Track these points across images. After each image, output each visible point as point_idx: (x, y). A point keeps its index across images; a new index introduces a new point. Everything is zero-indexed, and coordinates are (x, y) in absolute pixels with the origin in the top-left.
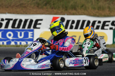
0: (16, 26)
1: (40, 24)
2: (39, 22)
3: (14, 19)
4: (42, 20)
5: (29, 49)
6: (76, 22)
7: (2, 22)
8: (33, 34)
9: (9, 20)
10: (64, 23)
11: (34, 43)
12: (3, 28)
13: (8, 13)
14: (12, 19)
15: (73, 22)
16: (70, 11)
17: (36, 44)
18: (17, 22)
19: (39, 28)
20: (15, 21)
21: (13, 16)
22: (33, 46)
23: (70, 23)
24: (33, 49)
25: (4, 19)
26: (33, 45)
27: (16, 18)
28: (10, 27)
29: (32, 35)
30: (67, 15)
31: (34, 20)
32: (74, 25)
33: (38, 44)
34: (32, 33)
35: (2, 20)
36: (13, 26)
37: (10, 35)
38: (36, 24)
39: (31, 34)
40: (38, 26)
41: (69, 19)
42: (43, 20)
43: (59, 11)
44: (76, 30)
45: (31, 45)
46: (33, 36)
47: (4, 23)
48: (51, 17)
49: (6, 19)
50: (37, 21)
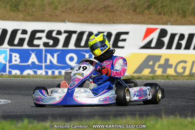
0: (83, 44)
1: (124, 40)
2: (122, 37)
3: (79, 31)
4: (127, 33)
5: (79, 74)
6: (186, 37)
7: (58, 36)
9: (70, 33)
10: (166, 40)
11: (82, 66)
12: (60, 46)
13: (69, 21)
14: (75, 32)
15: (182, 37)
17: (86, 68)
18: (85, 37)
19: (123, 47)
20: (81, 34)
21: (78, 27)
22: (83, 70)
23: (177, 38)
24: (85, 75)
25: (63, 31)
26: (81, 69)
27: (83, 30)
28: (72, 46)
30: (172, 24)
31: (114, 34)
32: (184, 43)
33: (90, 68)
35: (59, 33)
36: (77, 44)
37: (71, 59)
40: (120, 44)
41: (174, 32)
42: (130, 33)
44: (187, 51)
45: (79, 69)
47: (62, 38)
48: (143, 28)
49: (65, 32)
50: (119, 35)
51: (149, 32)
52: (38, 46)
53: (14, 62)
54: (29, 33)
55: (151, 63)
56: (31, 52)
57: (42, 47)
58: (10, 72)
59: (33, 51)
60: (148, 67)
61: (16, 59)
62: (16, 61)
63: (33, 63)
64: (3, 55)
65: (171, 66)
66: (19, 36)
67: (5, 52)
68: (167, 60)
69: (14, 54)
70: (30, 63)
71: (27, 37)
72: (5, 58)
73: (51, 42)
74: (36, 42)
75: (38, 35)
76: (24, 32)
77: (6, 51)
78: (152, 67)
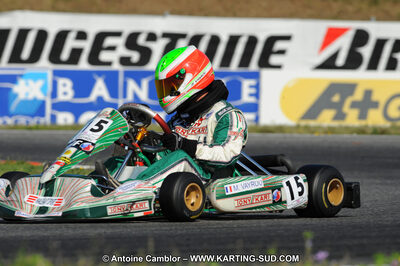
1: (282, 52)
2: (279, 45)
8: (257, 87)
10: (366, 51)
13: (173, 13)
16: (388, 7)
19: (278, 67)
23: (388, 48)
27: (199, 31)
29: (253, 91)
34: (252, 82)
35: (152, 37)
38: (268, 51)
39: (251, 87)
42: (294, 38)
43: (350, 8)
46: (257, 95)
48: (321, 27)
51: (332, 35)
52: (109, 64)
53: (61, 97)
54: (91, 38)
55: (336, 98)
56: (96, 77)
57: (116, 66)
58: (53, 118)
59: (100, 74)
60: (331, 106)
61: (66, 90)
62: (65, 93)
63: (100, 99)
64: (40, 83)
65: (375, 105)
66: (71, 43)
67: (43, 76)
68: (368, 93)
69: (61, 81)
70: (93, 98)
71: (87, 45)
72: (43, 89)
73: (135, 56)
74: (104, 56)
75: (109, 41)
76: (82, 36)
77: (46, 74)
78: (338, 106)
